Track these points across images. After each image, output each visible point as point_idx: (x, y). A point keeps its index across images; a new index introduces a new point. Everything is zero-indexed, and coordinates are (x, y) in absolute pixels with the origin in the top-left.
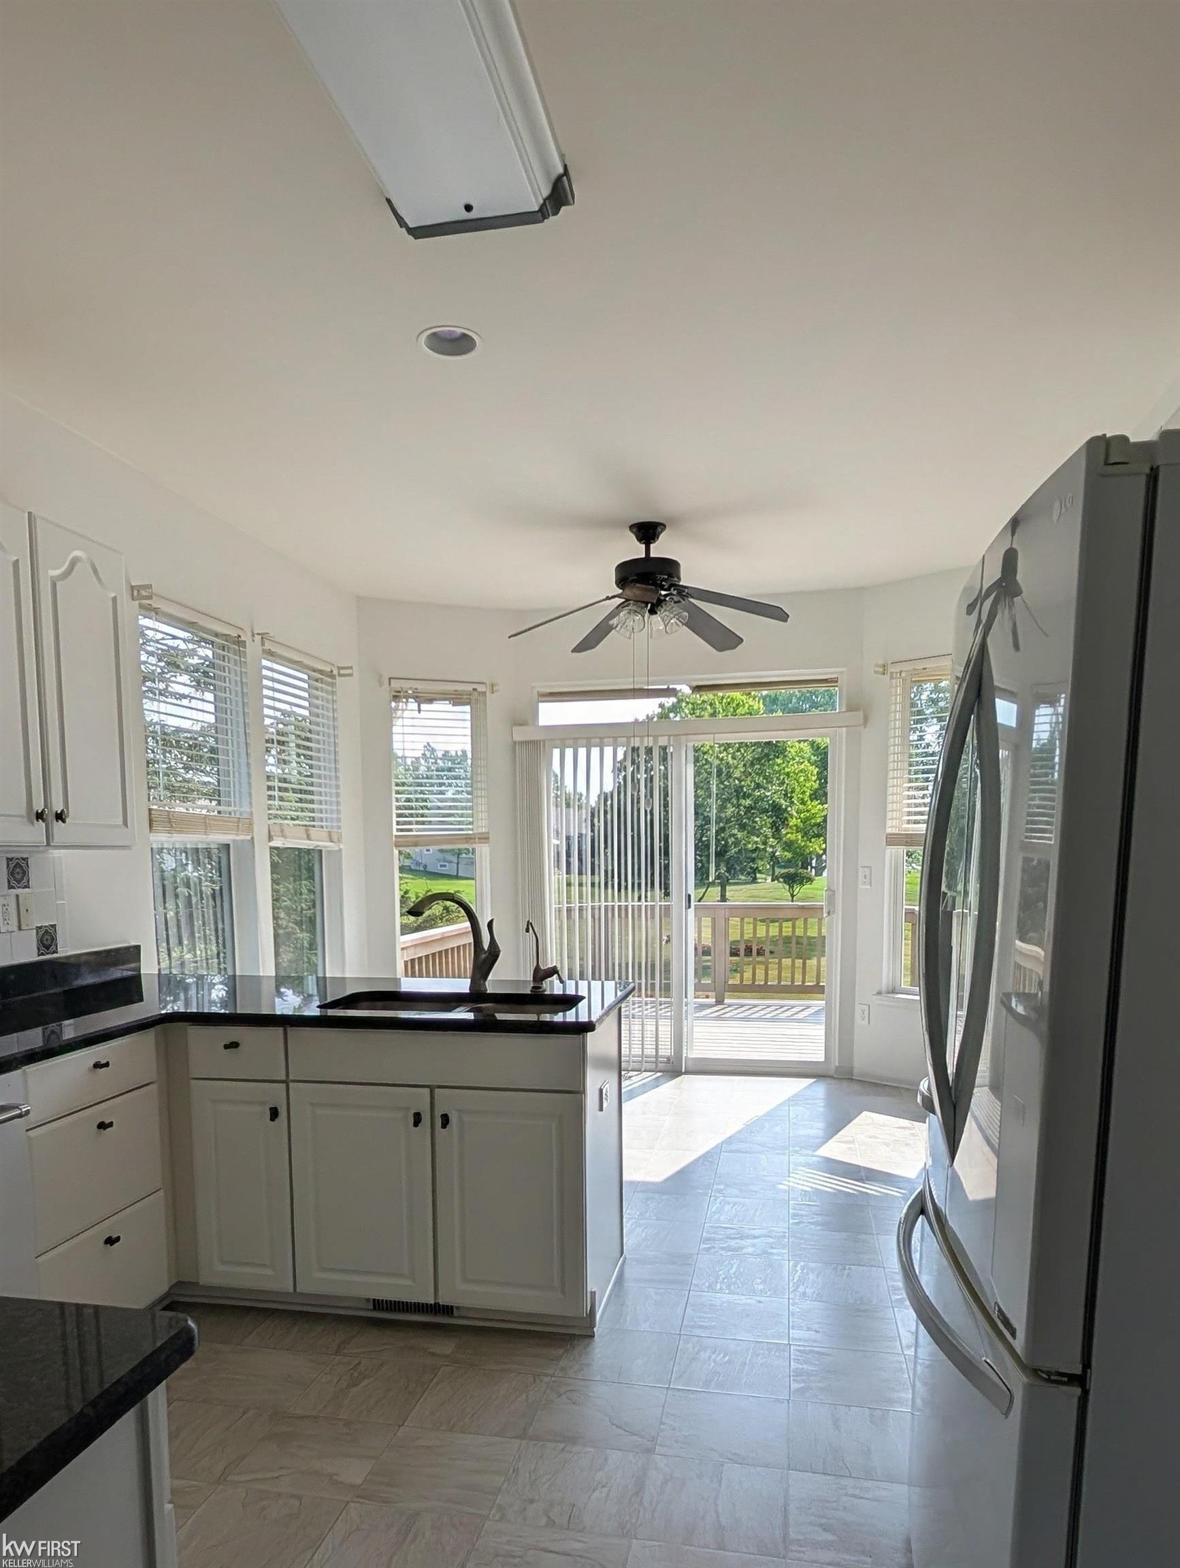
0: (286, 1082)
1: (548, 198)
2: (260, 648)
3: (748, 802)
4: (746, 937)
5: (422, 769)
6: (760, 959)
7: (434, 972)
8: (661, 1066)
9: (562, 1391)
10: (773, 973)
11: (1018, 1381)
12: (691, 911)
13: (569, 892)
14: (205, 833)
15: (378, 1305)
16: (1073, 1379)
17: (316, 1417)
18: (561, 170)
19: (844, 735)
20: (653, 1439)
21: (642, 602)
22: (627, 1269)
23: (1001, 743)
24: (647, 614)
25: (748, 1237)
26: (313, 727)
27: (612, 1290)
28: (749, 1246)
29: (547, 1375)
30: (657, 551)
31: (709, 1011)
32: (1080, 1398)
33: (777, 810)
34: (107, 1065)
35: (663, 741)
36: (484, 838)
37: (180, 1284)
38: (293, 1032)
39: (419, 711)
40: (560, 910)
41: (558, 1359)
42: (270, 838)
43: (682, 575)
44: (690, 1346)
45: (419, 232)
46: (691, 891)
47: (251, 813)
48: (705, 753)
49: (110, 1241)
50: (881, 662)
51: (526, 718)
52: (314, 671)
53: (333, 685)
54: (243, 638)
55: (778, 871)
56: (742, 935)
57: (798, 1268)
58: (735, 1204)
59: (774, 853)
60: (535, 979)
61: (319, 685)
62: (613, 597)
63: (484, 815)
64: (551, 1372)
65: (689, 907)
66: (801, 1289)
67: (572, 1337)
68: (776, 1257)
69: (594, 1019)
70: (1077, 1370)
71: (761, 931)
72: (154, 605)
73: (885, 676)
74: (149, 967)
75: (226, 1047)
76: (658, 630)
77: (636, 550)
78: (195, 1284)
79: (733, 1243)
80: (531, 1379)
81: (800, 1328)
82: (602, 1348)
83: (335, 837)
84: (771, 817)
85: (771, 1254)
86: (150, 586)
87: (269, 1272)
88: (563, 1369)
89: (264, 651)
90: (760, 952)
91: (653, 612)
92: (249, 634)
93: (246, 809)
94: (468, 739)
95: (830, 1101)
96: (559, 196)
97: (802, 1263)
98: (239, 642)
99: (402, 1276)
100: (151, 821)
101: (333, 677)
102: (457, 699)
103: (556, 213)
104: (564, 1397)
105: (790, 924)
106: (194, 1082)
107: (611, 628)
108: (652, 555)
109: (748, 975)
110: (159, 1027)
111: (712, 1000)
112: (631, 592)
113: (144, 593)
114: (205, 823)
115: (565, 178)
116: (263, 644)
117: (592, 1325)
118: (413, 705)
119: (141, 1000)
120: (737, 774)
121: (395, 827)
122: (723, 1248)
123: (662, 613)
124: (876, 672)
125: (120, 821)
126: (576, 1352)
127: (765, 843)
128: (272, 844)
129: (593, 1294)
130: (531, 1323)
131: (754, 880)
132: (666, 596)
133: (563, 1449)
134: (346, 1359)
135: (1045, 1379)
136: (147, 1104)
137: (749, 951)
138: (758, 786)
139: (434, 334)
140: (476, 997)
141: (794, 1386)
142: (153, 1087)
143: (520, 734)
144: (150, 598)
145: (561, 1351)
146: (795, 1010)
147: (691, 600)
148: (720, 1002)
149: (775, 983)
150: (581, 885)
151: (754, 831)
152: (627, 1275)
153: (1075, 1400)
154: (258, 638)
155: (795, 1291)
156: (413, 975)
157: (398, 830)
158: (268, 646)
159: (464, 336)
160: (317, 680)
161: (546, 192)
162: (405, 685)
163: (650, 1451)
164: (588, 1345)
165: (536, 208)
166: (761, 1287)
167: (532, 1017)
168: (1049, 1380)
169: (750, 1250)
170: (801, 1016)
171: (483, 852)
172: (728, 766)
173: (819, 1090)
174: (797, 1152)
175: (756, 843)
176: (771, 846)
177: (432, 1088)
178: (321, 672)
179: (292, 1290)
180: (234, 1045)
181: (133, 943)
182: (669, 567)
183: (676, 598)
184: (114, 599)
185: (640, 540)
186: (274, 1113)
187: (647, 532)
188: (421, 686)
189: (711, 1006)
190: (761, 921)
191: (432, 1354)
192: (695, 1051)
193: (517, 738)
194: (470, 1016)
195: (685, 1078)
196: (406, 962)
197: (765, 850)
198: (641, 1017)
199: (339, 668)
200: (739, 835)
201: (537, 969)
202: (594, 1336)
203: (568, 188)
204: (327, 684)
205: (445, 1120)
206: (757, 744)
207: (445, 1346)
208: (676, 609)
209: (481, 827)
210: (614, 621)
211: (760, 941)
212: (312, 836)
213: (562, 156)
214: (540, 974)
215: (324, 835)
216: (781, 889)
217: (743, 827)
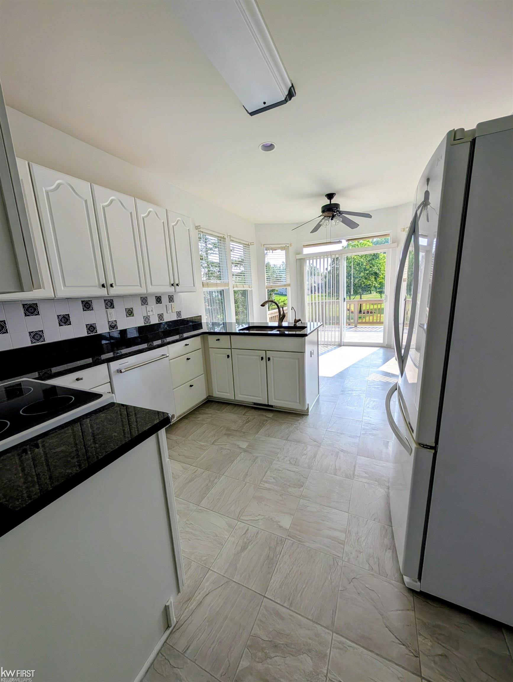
0: (231, 349)
1: (287, 95)
2: (229, 239)
3: (368, 272)
4: (367, 309)
5: (282, 268)
6: (371, 314)
7: (274, 320)
8: (336, 344)
9: (298, 429)
10: (375, 318)
11: (414, 446)
12: (345, 302)
13: (318, 298)
14: (217, 287)
15: (255, 404)
16: (431, 448)
17: (237, 430)
18: (291, 85)
19: (391, 250)
20: (320, 444)
21: (328, 217)
22: (320, 397)
23: (420, 250)
24: (330, 220)
25: (354, 391)
26: (245, 259)
27: (315, 404)
28: (354, 394)
29: (295, 424)
30: (333, 201)
31: (353, 329)
32: (434, 454)
33: (376, 274)
34: (188, 345)
35: (337, 256)
36: (289, 285)
37: (209, 396)
38: (232, 337)
39: (273, 252)
40: (309, 303)
41: (298, 420)
42: (234, 288)
43: (340, 208)
44: (334, 419)
45: (252, 114)
46: (345, 297)
47: (228, 282)
48: (355, 259)
49: (191, 386)
50: (403, 228)
51: (299, 252)
52: (244, 244)
53: (249, 247)
54: (225, 237)
55: (378, 290)
56: (366, 308)
57: (368, 400)
58: (352, 381)
59: (375, 285)
60: (295, 322)
61: (246, 248)
62: (321, 216)
63: (289, 279)
64: (296, 423)
65: (345, 301)
66: (368, 406)
67: (303, 415)
68: (362, 397)
69: (308, 333)
70: (434, 445)
71: (372, 307)
72: (202, 231)
73: (404, 232)
74: (204, 321)
75: (217, 340)
76: (334, 224)
77: (327, 202)
78: (212, 396)
79: (350, 392)
80: (290, 425)
81: (366, 416)
82: (310, 418)
83: (250, 287)
84: (374, 275)
85: (361, 396)
86: (200, 226)
87: (229, 394)
88: (299, 423)
89: (231, 240)
90: (371, 313)
91: (332, 219)
92: (227, 236)
93: (227, 281)
94: (285, 259)
95: (384, 354)
96: (291, 94)
97: (369, 399)
98: (224, 238)
99: (260, 397)
100: (203, 285)
101: (249, 245)
102: (282, 249)
103: (290, 99)
104: (298, 431)
105: (380, 305)
106: (210, 349)
107: (320, 225)
108: (332, 203)
109: (367, 318)
110: (202, 335)
111: (354, 326)
112: (326, 214)
113: (199, 228)
114: (216, 285)
115: (292, 88)
116: (230, 238)
117: (308, 412)
118: (271, 251)
119: (202, 328)
120: (365, 264)
121: (266, 283)
122: (347, 394)
123: (334, 219)
124: (401, 231)
125: (193, 285)
126: (303, 419)
127: (373, 283)
128: (234, 289)
129: (308, 404)
130: (291, 410)
131: (371, 293)
132: (336, 214)
133: (296, 444)
134: (246, 416)
135: (422, 446)
136: (199, 353)
137: (368, 312)
138: (371, 267)
139: (263, 145)
140: (280, 327)
141: (362, 432)
142: (201, 350)
143: (299, 257)
144: (200, 229)
145: (299, 418)
146: (377, 328)
147: (343, 215)
148: (356, 326)
149: (372, 321)
150: (322, 296)
151: (369, 280)
152: (320, 399)
153: (432, 455)
154: (229, 237)
155: (366, 406)
156: (272, 322)
157: (267, 284)
158: (231, 239)
159: (272, 145)
160: (245, 247)
161: (286, 93)
162: (268, 246)
163: (319, 447)
164: (307, 417)
165: (284, 99)
166: (356, 404)
167: (294, 333)
168: (423, 447)
169: (355, 394)
170: (379, 330)
171: (289, 288)
172: (362, 262)
173: (381, 351)
174: (372, 368)
175: (370, 283)
176: (374, 284)
177: (266, 351)
178: (246, 244)
179: (234, 399)
180: (218, 340)
181: (200, 315)
182: (337, 206)
183: (339, 215)
184: (189, 230)
185: (328, 199)
186: (228, 356)
187: (330, 196)
188: (273, 246)
189: (353, 328)
190: (372, 304)
191: (267, 417)
192: (345, 340)
193: (297, 258)
194: (278, 332)
195: (342, 347)
196: (270, 318)
197: (372, 285)
198: (335, 331)
199: (251, 243)
200: (365, 281)
201: (295, 319)
202: (308, 415)
203: (293, 91)
204: (248, 247)
205: (269, 359)
206: (371, 255)
207: (270, 415)
208: (338, 218)
209: (288, 282)
210: (321, 223)
211: (371, 309)
212: (245, 287)
213: (291, 81)
214: (296, 322)
215: (247, 286)
216: (378, 295)
217: (366, 279)
